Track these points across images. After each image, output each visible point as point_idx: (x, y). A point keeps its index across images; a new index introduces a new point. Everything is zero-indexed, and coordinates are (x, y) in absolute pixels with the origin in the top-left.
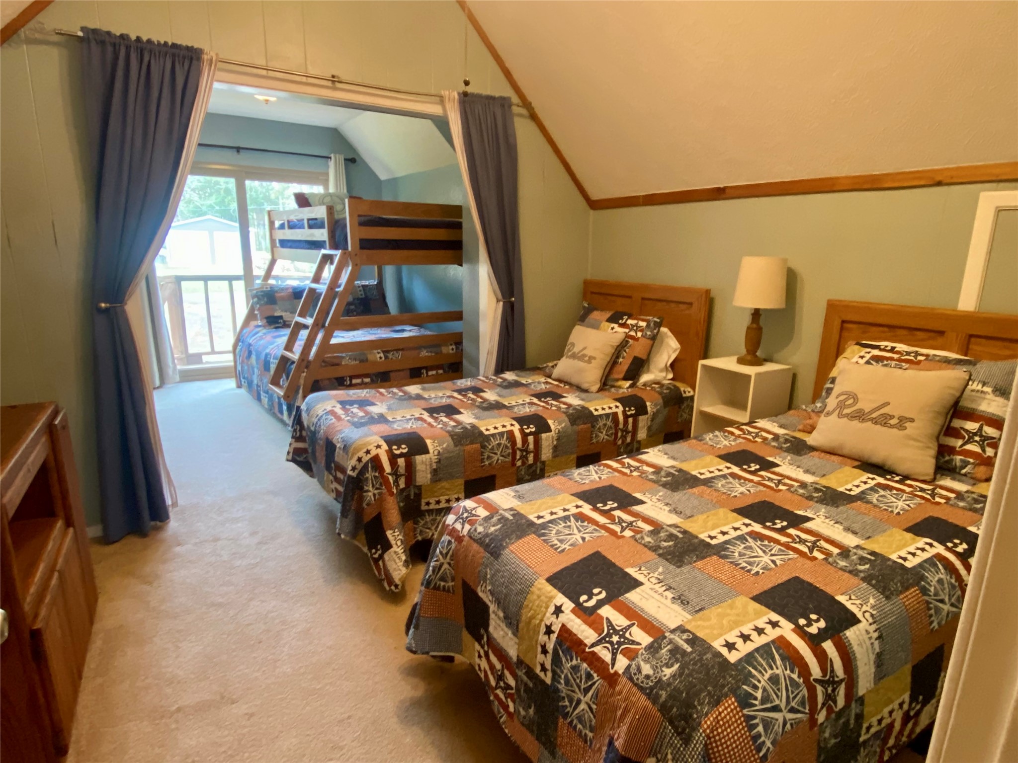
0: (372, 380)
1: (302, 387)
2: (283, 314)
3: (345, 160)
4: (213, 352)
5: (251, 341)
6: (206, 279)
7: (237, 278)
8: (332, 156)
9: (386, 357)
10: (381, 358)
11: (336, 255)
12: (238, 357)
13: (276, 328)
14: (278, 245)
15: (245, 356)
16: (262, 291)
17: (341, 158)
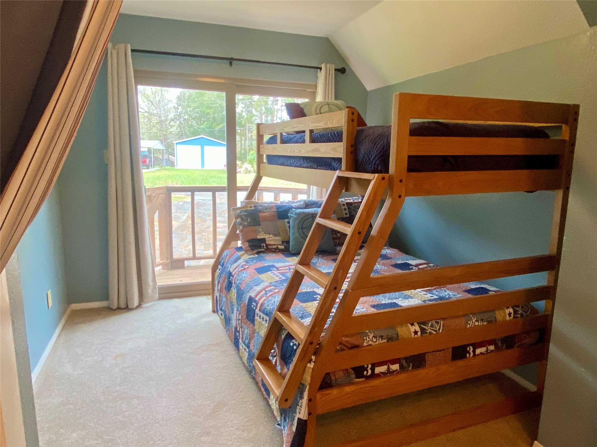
0: (402, 367)
1: (308, 387)
2: (266, 237)
3: (336, 70)
4: (194, 258)
5: (231, 270)
6: (193, 190)
7: (221, 189)
8: (323, 66)
9: (423, 331)
10: (416, 333)
11: (370, 181)
12: (216, 282)
13: (258, 253)
14: (265, 161)
15: (224, 286)
16: (245, 211)
17: (333, 67)
